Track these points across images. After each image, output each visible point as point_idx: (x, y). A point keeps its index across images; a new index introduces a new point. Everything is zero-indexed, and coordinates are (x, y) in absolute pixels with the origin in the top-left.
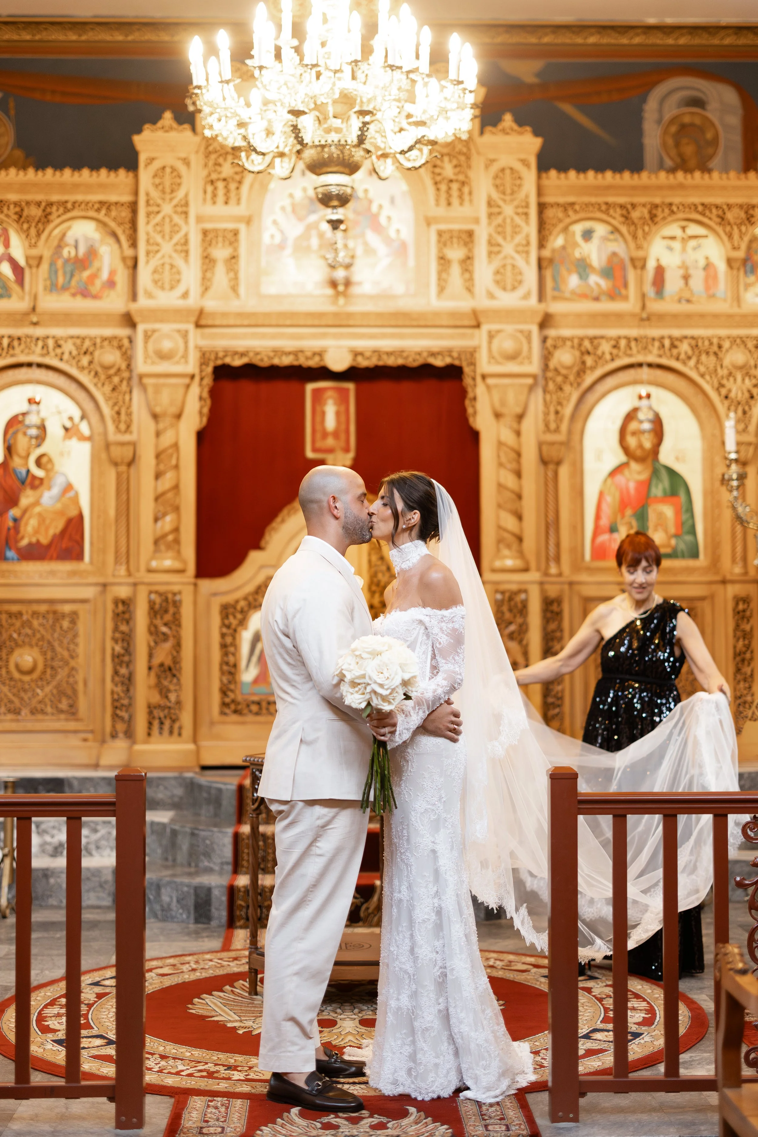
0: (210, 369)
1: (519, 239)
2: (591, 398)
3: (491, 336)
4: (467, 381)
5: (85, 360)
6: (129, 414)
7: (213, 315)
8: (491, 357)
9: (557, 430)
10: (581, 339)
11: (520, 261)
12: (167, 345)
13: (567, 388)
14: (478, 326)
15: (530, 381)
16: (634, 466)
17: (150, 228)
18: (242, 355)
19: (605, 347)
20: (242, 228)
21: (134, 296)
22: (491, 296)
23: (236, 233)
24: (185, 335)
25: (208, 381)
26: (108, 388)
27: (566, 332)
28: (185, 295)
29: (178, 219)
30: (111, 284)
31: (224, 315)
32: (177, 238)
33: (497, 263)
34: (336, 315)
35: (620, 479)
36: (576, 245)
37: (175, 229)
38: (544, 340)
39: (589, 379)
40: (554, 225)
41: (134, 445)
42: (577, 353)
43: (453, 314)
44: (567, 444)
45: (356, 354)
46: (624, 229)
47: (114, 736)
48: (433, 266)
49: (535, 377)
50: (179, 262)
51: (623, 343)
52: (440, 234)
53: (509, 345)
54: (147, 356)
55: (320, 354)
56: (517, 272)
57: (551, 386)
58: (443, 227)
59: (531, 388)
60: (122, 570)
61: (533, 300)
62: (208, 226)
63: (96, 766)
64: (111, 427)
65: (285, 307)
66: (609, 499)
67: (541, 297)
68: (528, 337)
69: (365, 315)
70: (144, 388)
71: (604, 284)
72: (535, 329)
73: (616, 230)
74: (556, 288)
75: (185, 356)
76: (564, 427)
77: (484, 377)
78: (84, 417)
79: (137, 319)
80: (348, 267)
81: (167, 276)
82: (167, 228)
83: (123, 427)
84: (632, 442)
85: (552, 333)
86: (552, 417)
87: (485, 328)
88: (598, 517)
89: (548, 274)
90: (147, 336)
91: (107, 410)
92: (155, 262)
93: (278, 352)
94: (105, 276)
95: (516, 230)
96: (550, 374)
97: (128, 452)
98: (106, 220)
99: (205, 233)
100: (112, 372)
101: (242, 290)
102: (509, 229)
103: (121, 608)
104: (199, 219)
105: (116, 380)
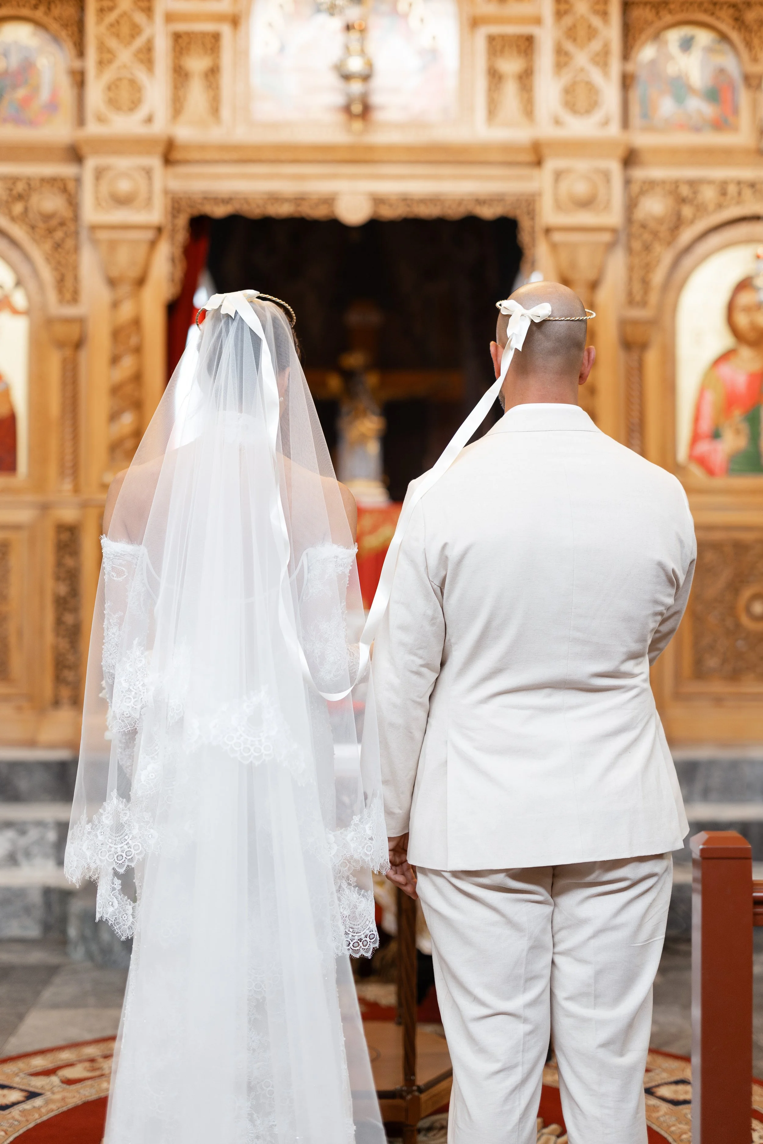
0: (182, 221)
1: (596, 45)
2: (688, 262)
3: (558, 175)
4: (524, 237)
5: (18, 208)
6: (76, 278)
7: (187, 147)
8: (558, 206)
9: (644, 304)
10: (676, 183)
11: (596, 76)
12: (124, 186)
13: (658, 248)
14: (538, 163)
15: (606, 237)
16: (746, 353)
17: (102, 28)
18: (227, 201)
19: (709, 194)
20: (226, 30)
21: (81, 120)
22: (557, 122)
23: (216, 37)
24: (148, 172)
25: (182, 236)
26: (48, 246)
27: (657, 173)
28: (149, 120)
29: (140, 18)
30: (53, 106)
31: (202, 147)
32: (139, 42)
33: (566, 78)
34: (351, 148)
35: (726, 370)
36: (670, 57)
37: (136, 30)
38: (627, 182)
39: (686, 236)
40: (641, 31)
41: (81, 321)
42: (670, 202)
43: (507, 148)
44: (654, 322)
45: (378, 200)
46: (735, 36)
47: (56, 703)
48: (481, 83)
49: (614, 231)
50: (141, 75)
51: (732, 189)
52: (491, 39)
53: (581, 189)
54: (98, 203)
55: (329, 200)
56: (592, 90)
57: (637, 245)
58: (495, 30)
59: (610, 246)
60: (67, 486)
61: (614, 130)
62: (181, 27)
63: (32, 744)
64: (52, 296)
65: (284, 136)
66: (710, 397)
67: (626, 123)
68: (607, 176)
69: (391, 148)
70: (95, 242)
71: (708, 110)
72: (615, 167)
73: (724, 37)
74: (645, 115)
75: (149, 202)
76: (653, 298)
77: (548, 231)
78: (19, 283)
79: (85, 150)
80: (366, 78)
81: (124, 95)
82: (125, 29)
83: (68, 296)
84: (742, 320)
85: (639, 174)
86: (637, 287)
87: (551, 165)
88: (697, 419)
89: (635, 95)
90: (99, 174)
91: (47, 274)
92: (109, 74)
93: (275, 198)
94: (45, 95)
95: (592, 33)
96: (635, 229)
97: (74, 332)
98: (45, 20)
99: (177, 37)
100: (54, 222)
101: (225, 112)
102: (582, 33)
103: (65, 536)
104: (170, 18)
105: (59, 235)
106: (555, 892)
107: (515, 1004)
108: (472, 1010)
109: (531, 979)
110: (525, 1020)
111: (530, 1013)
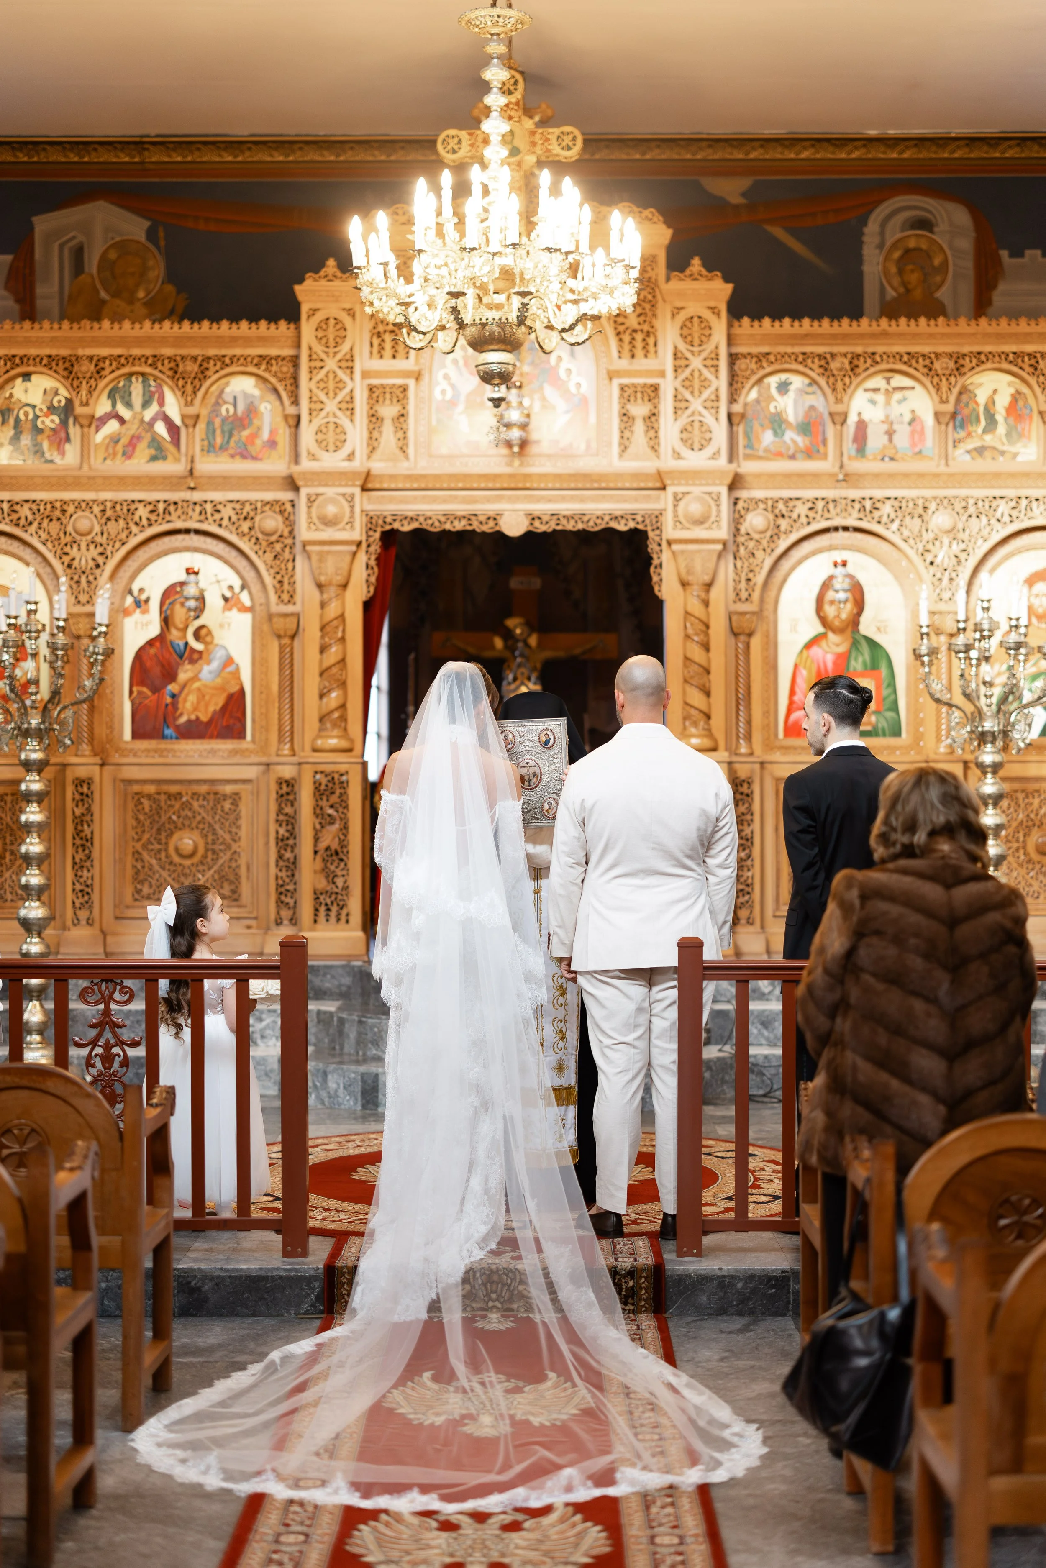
0: (377, 535)
1: (708, 393)
2: (784, 566)
3: (677, 499)
4: (652, 547)
5: (245, 526)
6: (292, 584)
7: (381, 477)
8: (677, 521)
9: (748, 599)
10: (775, 501)
11: (708, 418)
12: (331, 510)
13: (760, 554)
14: (663, 488)
15: (719, 547)
16: (832, 637)
17: (313, 385)
18: (412, 519)
19: (802, 509)
20: (411, 383)
21: (296, 459)
22: (678, 456)
23: (404, 389)
24: (351, 499)
25: (376, 548)
26: (269, 556)
27: (759, 494)
28: (351, 457)
29: (342, 375)
30: (272, 444)
31: (393, 477)
32: (341, 395)
33: (684, 420)
35: (816, 651)
36: (771, 398)
37: (339, 385)
38: (735, 502)
39: (783, 544)
40: (748, 378)
41: (297, 616)
42: (771, 516)
43: (636, 476)
44: (759, 614)
45: (533, 518)
46: (822, 381)
47: (278, 922)
48: (616, 423)
49: (724, 542)
50: (344, 421)
51: (820, 505)
52: (622, 389)
53: (695, 508)
54: (310, 522)
55: (495, 518)
56: (705, 429)
57: (742, 552)
58: (626, 381)
59: (720, 555)
60: (286, 750)
61: (723, 460)
62: (375, 382)
64: (273, 598)
65: (457, 468)
66: (804, 672)
67: (732, 457)
68: (717, 500)
70: (307, 555)
72: (724, 491)
73: (813, 383)
74: (749, 446)
75: (351, 523)
76: (756, 596)
77: (669, 543)
78: (244, 586)
79: (300, 482)
80: (524, 426)
81: (331, 437)
82: (331, 385)
83: (286, 597)
84: (828, 612)
85: (743, 494)
86: (743, 585)
87: (671, 490)
88: (792, 692)
90: (311, 501)
91: (269, 579)
92: (318, 421)
94: (265, 435)
95: (705, 384)
96: (741, 539)
97: (291, 624)
98: (266, 375)
99: (371, 389)
100: (273, 538)
101: (411, 451)
102: (696, 383)
103: (285, 788)
104: (365, 374)
105: (278, 547)
106: (651, 984)
107: (630, 1038)
108: (607, 1042)
109: (636, 1026)
110: (635, 1047)
111: (637, 1043)
